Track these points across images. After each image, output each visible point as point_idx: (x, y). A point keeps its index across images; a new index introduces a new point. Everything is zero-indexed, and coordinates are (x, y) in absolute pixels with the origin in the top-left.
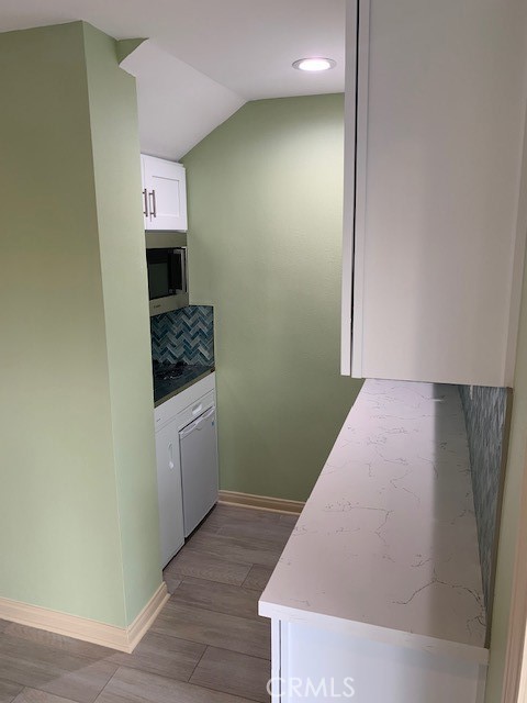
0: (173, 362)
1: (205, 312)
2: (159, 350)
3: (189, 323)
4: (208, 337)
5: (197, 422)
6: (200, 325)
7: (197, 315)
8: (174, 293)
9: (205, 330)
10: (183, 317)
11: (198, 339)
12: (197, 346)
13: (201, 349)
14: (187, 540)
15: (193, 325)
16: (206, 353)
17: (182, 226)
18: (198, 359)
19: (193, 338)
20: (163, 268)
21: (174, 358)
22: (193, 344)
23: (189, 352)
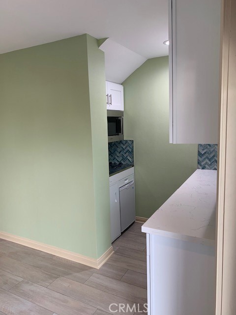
0: (118, 163)
1: (130, 143)
2: (112, 158)
3: (124, 147)
4: (131, 153)
5: (126, 186)
6: (128, 148)
7: (127, 144)
8: (118, 135)
9: (130, 150)
10: (122, 145)
11: (127, 153)
12: (127, 156)
13: (128, 158)
14: (122, 233)
15: (125, 148)
16: (130, 159)
17: (122, 109)
18: (127, 162)
19: (125, 153)
20: (114, 124)
21: (118, 161)
22: (125, 156)
23: (124, 159)
